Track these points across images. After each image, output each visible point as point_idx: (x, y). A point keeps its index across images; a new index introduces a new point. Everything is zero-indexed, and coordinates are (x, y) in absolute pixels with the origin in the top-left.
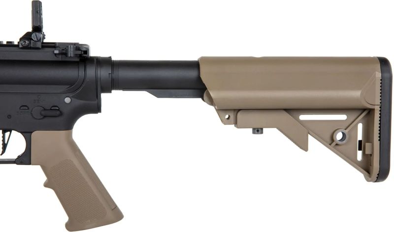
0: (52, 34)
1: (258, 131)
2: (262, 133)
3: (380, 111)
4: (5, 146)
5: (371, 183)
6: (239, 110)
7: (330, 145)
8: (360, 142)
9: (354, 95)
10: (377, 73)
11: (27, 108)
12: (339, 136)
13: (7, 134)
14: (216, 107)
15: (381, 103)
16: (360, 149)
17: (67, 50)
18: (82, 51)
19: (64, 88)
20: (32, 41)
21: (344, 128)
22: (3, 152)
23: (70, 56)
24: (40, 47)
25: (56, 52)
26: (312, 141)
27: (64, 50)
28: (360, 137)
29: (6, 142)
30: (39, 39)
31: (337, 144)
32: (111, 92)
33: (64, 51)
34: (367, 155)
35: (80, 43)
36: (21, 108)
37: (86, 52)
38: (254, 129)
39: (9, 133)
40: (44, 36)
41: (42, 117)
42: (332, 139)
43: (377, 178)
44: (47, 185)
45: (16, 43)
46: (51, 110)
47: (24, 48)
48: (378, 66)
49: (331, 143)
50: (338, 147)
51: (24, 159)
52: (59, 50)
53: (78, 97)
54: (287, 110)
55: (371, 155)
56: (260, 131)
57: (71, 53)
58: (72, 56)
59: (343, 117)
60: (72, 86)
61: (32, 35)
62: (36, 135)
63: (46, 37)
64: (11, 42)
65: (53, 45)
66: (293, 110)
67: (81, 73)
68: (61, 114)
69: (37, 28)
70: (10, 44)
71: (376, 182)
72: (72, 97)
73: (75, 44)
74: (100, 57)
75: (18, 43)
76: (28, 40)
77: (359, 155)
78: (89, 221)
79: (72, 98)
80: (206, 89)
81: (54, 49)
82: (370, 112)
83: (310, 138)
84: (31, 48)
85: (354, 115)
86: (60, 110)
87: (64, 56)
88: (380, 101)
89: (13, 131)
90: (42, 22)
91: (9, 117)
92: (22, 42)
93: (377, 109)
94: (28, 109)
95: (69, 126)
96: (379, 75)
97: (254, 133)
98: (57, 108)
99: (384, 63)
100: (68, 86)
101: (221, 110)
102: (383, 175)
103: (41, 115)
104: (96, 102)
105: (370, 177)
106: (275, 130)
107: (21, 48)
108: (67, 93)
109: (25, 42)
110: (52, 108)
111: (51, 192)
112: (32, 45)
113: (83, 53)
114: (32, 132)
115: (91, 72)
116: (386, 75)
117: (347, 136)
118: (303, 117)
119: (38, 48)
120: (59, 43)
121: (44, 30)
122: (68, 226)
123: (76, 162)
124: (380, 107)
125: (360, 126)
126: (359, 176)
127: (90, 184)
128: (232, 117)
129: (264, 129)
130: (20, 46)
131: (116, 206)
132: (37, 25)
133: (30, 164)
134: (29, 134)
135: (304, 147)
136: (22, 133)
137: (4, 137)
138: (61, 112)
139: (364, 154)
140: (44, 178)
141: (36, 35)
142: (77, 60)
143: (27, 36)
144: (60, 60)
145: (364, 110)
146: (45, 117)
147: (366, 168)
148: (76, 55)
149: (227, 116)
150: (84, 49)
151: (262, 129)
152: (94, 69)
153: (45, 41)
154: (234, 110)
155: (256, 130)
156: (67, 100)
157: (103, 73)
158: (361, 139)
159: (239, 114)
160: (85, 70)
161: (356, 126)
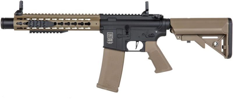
0: (150, 12)
1: (189, 42)
2: (190, 42)
4: (137, 46)
5: (226, 59)
6: (183, 35)
8: (223, 46)
9: (219, 30)
10: (227, 23)
12: (215, 44)
13: (137, 42)
14: (175, 34)
16: (222, 48)
18: (161, 16)
19: (155, 28)
21: (217, 41)
22: (136, 48)
25: (153, 17)
26: (206, 45)
28: (222, 44)
31: (215, 46)
32: (169, 29)
33: (156, 17)
36: (143, 34)
37: (163, 17)
38: (187, 41)
42: (213, 45)
44: (149, 58)
45: (140, 14)
48: (228, 21)
49: (213, 46)
50: (215, 47)
51: (143, 50)
53: (160, 31)
54: (198, 35)
55: (226, 49)
59: (216, 37)
60: (158, 27)
61: (146, 12)
62: (147, 43)
65: (152, 15)
66: (200, 35)
67: (161, 23)
69: (147, 10)
70: (139, 15)
71: (228, 58)
73: (158, 15)
77: (222, 50)
79: (158, 31)
80: (172, 28)
82: (225, 35)
83: (206, 44)
84: (146, 16)
85: (220, 37)
86: (154, 35)
88: (229, 32)
89: (139, 41)
93: (228, 34)
95: (156, 40)
96: (228, 23)
97: (187, 42)
99: (230, 20)
101: (177, 35)
102: (229, 56)
103: (149, 36)
104: (165, 33)
105: (226, 57)
108: (156, 30)
110: (152, 34)
111: (150, 61)
112: (146, 15)
115: (164, 23)
116: (230, 24)
117: (218, 44)
118: (204, 37)
119: (148, 16)
122: (156, 71)
125: (222, 41)
126: (222, 57)
128: (180, 37)
130: (143, 15)
133: (145, 51)
134: (144, 43)
135: (204, 47)
136: (142, 42)
137: (136, 44)
139: (224, 50)
140: (148, 56)
143: (144, 12)
144: (154, 19)
145: (223, 35)
147: (224, 54)
148: (160, 18)
149: (179, 37)
151: (190, 41)
153: (149, 14)
154: (181, 35)
156: (156, 32)
157: (167, 23)
158: (223, 45)
159: (183, 36)
160: (162, 22)
161: (221, 40)
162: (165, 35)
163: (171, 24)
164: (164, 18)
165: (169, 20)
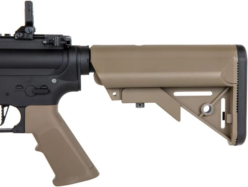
0: (39, 29)
1: (140, 105)
2: (143, 106)
3: (238, 88)
4: (4, 118)
5: (233, 146)
6: (124, 88)
7: (199, 116)
8: (224, 113)
9: (215, 76)
10: (234, 57)
11: (21, 87)
12: (206, 109)
13: (6, 108)
15: (238, 82)
16: (223, 119)
17: (54, 41)
18: (65, 41)
19: (52, 71)
20: (25, 34)
21: (210, 102)
22: (2, 123)
23: (56, 45)
24: (32, 38)
25: (45, 42)
26: (184, 112)
27: (51, 40)
28: (223, 109)
29: (4, 115)
30: (31, 32)
31: (204, 116)
32: (89, 74)
33: (51, 42)
34: (229, 123)
35: (64, 35)
36: (17, 88)
37: (69, 42)
38: (137, 104)
39: (7, 107)
40: (35, 29)
41: (34, 94)
42: (200, 111)
43: (236, 142)
44: (37, 149)
45: (12, 35)
46: (41, 88)
47: (19, 39)
48: (236, 52)
49: (200, 114)
50: (205, 118)
51: (19, 129)
52: (47, 41)
53: (63, 78)
54: (163, 88)
55: (231, 123)
56: (141, 106)
57: (57, 43)
58: (58, 45)
59: (209, 93)
60: (58, 69)
61: (26, 29)
62: (29, 109)
63: (36, 30)
64: (8, 35)
65: (42, 37)
66: (168, 89)
67: (65, 59)
68: (49, 92)
69: (29, 23)
70: (7, 36)
71: (236, 145)
72: (58, 78)
73: (59, 36)
74: (80, 46)
75: (14, 35)
76: (22, 33)
77: (223, 124)
78: (72, 177)
79: (58, 80)
81: (43, 40)
82: (230, 89)
83: (182, 109)
84: (24, 39)
85: (217, 92)
86: (48, 89)
87: (50, 45)
88: (238, 80)
89: (10, 106)
90: (33, 19)
91: (7, 94)
92: (17, 34)
93: (235, 87)
94: (23, 88)
95: (55, 102)
96: (236, 59)
97: (137, 107)
98: (46, 88)
99: (241, 49)
100: (55, 70)
101: (110, 89)
102: (240, 140)
104: (77, 82)
105: (231, 141)
106: (154, 105)
107: (17, 39)
108: (53, 75)
109: (20, 34)
110: (42, 88)
111: (41, 155)
112: (25, 37)
113: (66, 43)
114: (25, 107)
115: (73, 58)
116: (242, 59)
117: (212, 109)
118: (177, 94)
119: (30, 39)
120: (47, 35)
121: (35, 25)
122: (55, 182)
123: (61, 131)
124: (238, 85)
125: (223, 101)
127: (73, 148)
128: (118, 94)
129: (145, 104)
130: (16, 38)
131: (93, 166)
132: (30, 21)
133: (24, 132)
134: (22, 109)
135: (177, 117)
136: (17, 107)
137: (3, 111)
138: (49, 90)
139: (226, 123)
140: (35, 144)
141: (28, 29)
142: (62, 48)
143: (22, 30)
144: (48, 48)
145: (225, 87)
146: (36, 94)
147: (227, 134)
148: (61, 44)
149: (114, 94)
150: (67, 40)
151: (143, 104)
152: (76, 56)
153: (35, 33)
154: (120, 88)
155: (139, 104)
156: (54, 81)
157: (83, 59)
158: (224, 111)
159: (124, 93)
160: (68, 56)
161: (220, 101)
162: (77, 87)
163: (92, 61)
164: (73, 43)
165: (86, 50)
